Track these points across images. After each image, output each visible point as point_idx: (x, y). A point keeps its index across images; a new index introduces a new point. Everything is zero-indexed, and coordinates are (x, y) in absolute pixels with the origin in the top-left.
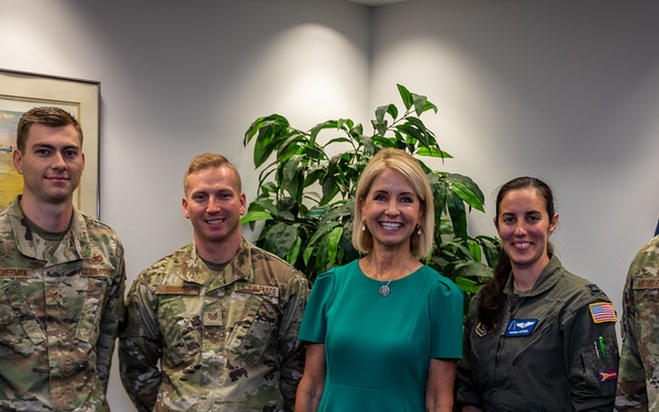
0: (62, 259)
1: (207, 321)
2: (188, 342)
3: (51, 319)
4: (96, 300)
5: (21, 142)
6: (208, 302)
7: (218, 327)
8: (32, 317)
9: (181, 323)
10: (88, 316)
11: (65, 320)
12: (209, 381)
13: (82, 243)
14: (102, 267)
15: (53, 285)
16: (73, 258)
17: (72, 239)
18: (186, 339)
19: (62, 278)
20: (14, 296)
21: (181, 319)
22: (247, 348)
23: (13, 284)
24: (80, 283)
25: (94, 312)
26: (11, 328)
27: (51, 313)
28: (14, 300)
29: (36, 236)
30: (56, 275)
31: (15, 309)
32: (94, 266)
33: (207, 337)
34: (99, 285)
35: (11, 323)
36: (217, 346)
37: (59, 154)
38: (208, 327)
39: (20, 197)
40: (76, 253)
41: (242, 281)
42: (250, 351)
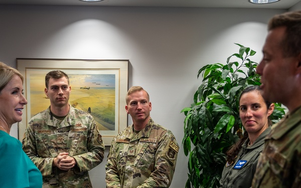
0: (63, 126)
1: (129, 154)
2: (122, 161)
3: (59, 148)
4: (77, 141)
5: (47, 85)
6: (131, 146)
7: (133, 156)
8: (53, 148)
9: (121, 154)
10: (73, 146)
11: (65, 149)
12: (128, 178)
13: (72, 120)
14: (80, 128)
15: (60, 136)
16: (68, 125)
17: (68, 118)
18: (122, 160)
19: (64, 133)
20: (46, 140)
21: (121, 152)
22: (141, 165)
23: (46, 136)
24: (71, 134)
25: (76, 145)
26: (45, 152)
27: (60, 146)
28: (46, 141)
29: (54, 118)
30: (62, 132)
31: (46, 145)
32: (78, 128)
33: (129, 160)
34: (79, 135)
35: (45, 150)
36: (132, 164)
37: (60, 89)
38: (129, 156)
39: (50, 107)
40: (69, 123)
41: (143, 137)
42: (143, 166)
